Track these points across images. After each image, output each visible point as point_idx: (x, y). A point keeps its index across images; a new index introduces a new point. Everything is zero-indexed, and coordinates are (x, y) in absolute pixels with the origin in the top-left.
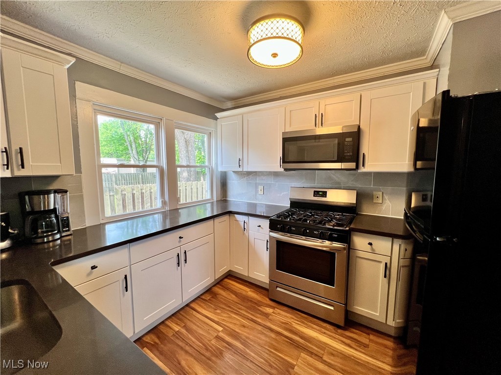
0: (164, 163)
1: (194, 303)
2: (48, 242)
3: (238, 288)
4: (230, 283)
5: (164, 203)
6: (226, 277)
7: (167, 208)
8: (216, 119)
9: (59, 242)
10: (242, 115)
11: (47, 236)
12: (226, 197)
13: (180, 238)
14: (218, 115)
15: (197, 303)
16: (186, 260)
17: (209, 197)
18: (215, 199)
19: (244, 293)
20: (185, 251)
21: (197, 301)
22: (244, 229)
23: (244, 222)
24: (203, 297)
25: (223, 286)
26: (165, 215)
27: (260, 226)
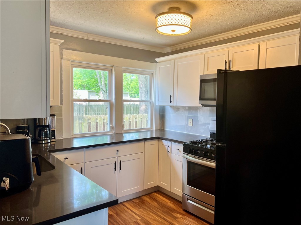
0: (113, 99)
1: (126, 203)
2: (45, 143)
3: (162, 199)
4: (156, 196)
5: (112, 128)
6: (155, 192)
7: (114, 132)
8: (156, 62)
9: (49, 144)
10: (174, 59)
11: (44, 140)
12: (164, 128)
13: (118, 151)
14: (158, 60)
15: (128, 203)
16: (120, 168)
17: (149, 126)
18: (154, 128)
19: (165, 203)
20: (120, 161)
21: (129, 202)
22: (168, 152)
23: (168, 146)
24: (133, 200)
25: (151, 197)
26: (112, 136)
27: (179, 150)
